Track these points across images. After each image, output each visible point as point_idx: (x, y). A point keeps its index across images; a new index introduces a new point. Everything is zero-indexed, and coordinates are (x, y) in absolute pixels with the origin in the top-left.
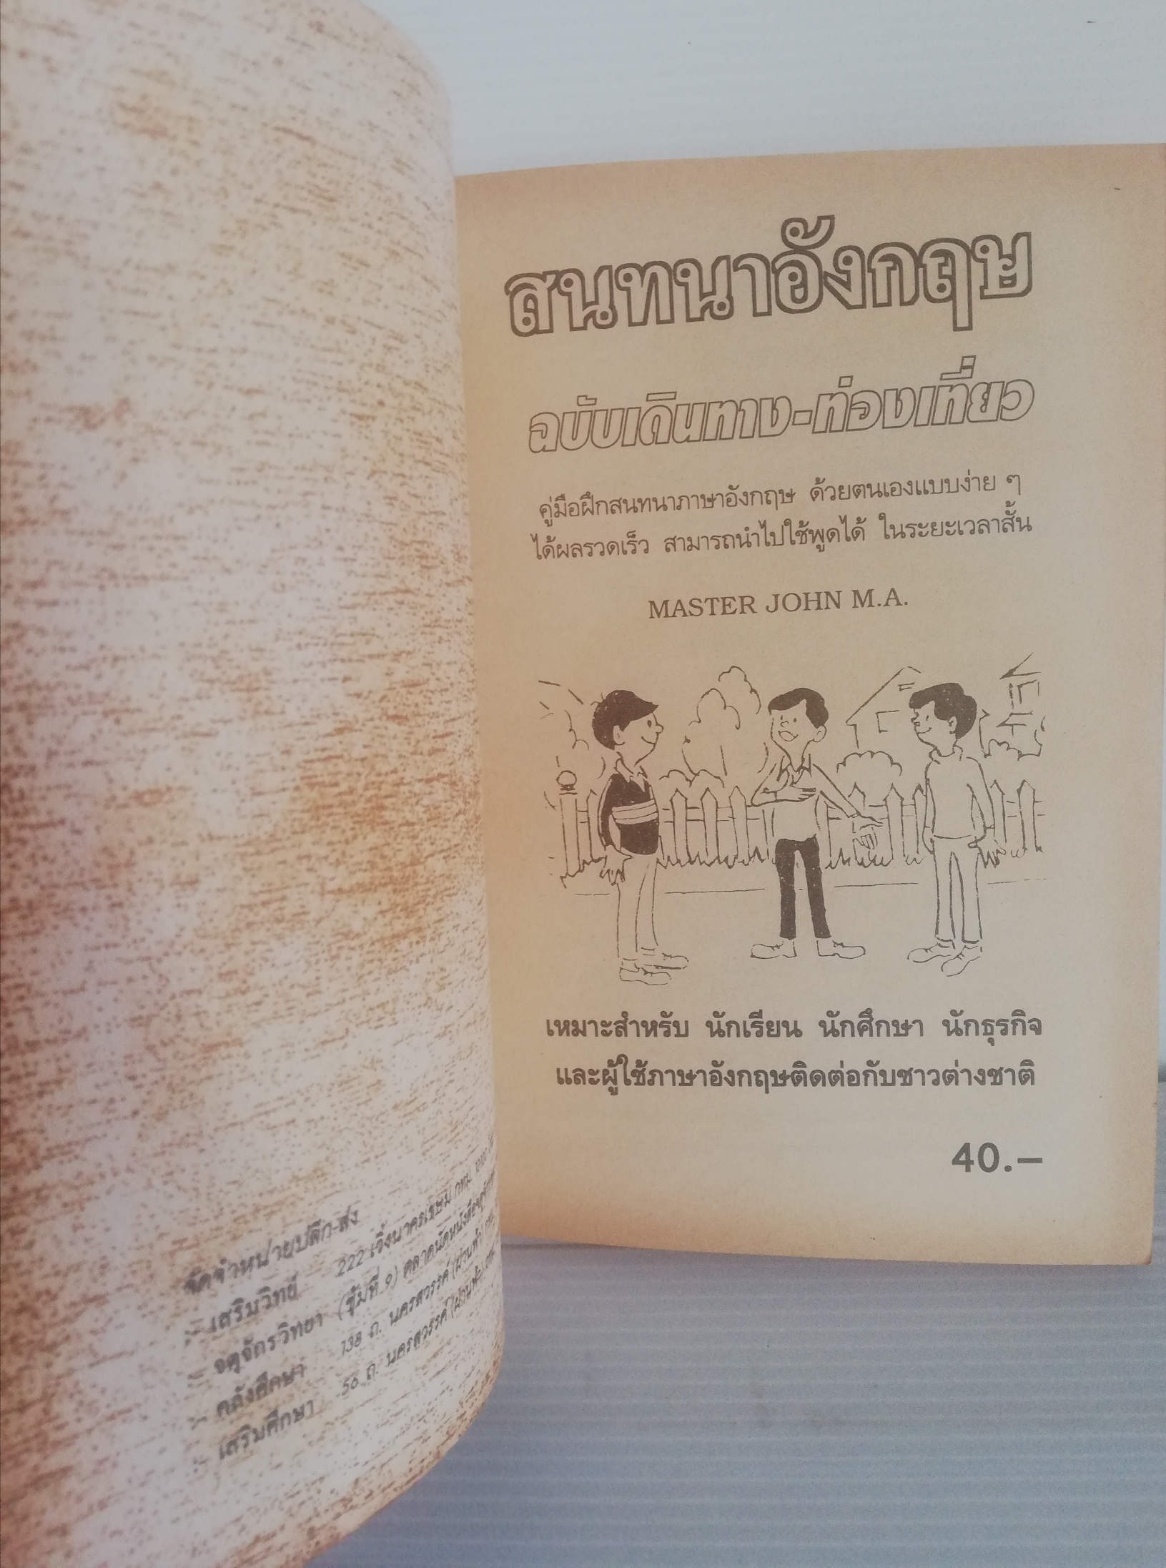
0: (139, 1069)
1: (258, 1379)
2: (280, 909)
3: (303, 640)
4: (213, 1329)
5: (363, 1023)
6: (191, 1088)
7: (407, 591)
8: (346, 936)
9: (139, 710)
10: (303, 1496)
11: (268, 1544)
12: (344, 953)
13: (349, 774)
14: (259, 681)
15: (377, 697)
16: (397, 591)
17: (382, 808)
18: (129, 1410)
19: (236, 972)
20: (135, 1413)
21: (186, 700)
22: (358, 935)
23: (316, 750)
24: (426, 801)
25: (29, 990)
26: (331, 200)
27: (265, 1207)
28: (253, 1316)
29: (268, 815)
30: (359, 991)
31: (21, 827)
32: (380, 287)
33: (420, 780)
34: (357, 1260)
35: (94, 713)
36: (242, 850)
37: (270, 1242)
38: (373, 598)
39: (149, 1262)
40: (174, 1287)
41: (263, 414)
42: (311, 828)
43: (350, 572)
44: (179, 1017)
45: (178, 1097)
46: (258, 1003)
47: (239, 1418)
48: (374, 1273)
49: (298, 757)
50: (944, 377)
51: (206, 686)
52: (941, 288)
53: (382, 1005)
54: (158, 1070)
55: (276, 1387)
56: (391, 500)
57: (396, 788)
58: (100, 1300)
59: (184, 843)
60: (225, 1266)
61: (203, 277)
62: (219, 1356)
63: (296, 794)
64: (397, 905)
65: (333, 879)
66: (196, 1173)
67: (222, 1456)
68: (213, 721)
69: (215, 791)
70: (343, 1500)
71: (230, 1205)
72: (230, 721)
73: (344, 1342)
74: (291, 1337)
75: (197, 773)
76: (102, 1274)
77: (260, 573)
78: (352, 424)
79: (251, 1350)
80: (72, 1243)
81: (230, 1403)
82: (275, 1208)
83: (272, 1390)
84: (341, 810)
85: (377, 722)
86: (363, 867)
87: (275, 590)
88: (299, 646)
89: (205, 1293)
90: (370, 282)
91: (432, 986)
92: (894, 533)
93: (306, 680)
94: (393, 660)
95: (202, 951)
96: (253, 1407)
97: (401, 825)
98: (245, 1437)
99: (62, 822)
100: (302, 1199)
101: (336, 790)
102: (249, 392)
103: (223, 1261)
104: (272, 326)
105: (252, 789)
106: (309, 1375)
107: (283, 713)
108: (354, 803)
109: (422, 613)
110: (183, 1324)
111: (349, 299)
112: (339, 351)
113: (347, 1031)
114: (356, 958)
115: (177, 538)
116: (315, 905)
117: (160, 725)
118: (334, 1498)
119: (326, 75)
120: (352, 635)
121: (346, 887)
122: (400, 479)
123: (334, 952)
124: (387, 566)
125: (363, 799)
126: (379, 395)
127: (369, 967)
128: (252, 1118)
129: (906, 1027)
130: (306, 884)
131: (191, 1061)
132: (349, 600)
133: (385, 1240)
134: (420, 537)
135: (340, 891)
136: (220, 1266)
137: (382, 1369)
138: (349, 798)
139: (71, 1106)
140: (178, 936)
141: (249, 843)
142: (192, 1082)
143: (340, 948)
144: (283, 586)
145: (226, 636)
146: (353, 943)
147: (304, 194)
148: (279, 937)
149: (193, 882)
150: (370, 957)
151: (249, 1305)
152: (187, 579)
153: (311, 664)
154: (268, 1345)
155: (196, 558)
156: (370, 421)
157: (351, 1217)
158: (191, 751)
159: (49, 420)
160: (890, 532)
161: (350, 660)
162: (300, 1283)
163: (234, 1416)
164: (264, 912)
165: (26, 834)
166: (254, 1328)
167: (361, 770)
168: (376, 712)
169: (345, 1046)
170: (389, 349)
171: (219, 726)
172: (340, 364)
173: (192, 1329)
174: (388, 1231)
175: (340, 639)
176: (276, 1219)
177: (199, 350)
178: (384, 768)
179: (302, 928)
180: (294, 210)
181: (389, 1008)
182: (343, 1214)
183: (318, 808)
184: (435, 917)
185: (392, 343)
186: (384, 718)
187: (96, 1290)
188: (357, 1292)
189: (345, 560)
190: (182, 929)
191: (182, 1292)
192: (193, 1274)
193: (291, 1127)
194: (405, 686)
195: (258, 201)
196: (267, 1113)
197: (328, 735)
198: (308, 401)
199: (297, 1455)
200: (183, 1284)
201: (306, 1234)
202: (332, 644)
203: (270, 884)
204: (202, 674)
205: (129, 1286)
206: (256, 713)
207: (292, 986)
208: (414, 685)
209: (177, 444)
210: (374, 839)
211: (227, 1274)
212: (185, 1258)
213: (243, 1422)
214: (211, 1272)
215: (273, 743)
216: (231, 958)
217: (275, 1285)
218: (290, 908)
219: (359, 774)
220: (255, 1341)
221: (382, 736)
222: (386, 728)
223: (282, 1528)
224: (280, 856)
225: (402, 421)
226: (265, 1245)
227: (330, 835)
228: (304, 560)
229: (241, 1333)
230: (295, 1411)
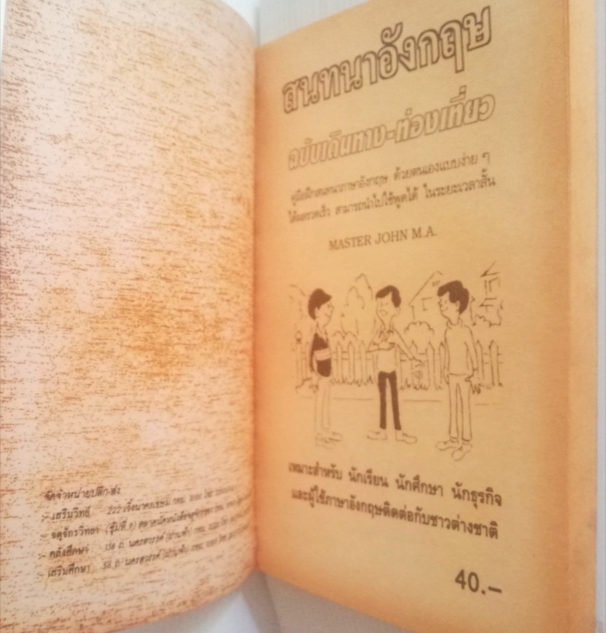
0: (40, 400)
1: (68, 547)
2: (103, 347)
3: (127, 238)
4: (53, 518)
5: (133, 406)
6: (59, 413)
7: (178, 225)
8: (130, 366)
9: (60, 255)
10: (79, 608)
11: (62, 624)
12: (128, 373)
13: (139, 298)
14: (106, 252)
15: (157, 268)
16: (172, 225)
17: (153, 316)
18: (16, 542)
19: (82, 369)
20: (18, 544)
21: (77, 254)
22: (135, 368)
23: (126, 285)
24: (177, 319)
25: (6, 358)
26: (160, 60)
27: (81, 473)
28: (70, 518)
29: (103, 307)
30: (133, 392)
31: (12, 294)
32: (179, 96)
33: (175, 309)
34: (117, 510)
35: (43, 253)
36: (91, 319)
37: (81, 488)
38: (160, 226)
39: (33, 481)
40: (41, 495)
41: (121, 145)
42: (120, 317)
43: (150, 213)
44: (58, 383)
45: (53, 416)
46: (89, 385)
47: (59, 561)
48: (124, 519)
49: (118, 286)
50: (453, 100)
51: (85, 250)
52: (449, 50)
53: (143, 402)
54: (47, 402)
55: (75, 553)
56: (174, 186)
57: (161, 310)
58: (12, 491)
59: (69, 312)
60: (62, 493)
61: (104, 89)
62: (53, 531)
63: (115, 301)
64: (156, 360)
65: (126, 341)
66: (56, 449)
67: (49, 576)
68: (87, 265)
69: (84, 293)
70: (97, 618)
71: (67, 467)
72: (93, 266)
73: (106, 545)
74: (84, 533)
75: (78, 284)
76: (15, 481)
77: (112, 208)
78: (159, 151)
79: (67, 533)
80: (5, 465)
81: (56, 553)
82: (85, 474)
83: (73, 554)
84: (134, 312)
85: (155, 279)
86: (142, 339)
87: (117, 216)
88: (124, 240)
89: (52, 502)
90: (174, 93)
91: (171, 403)
92: (431, 194)
93: (125, 255)
94: (167, 254)
95: (71, 357)
96: (65, 558)
97: (162, 326)
98: (59, 570)
99: (27, 294)
100: (97, 474)
101: (133, 303)
102: (117, 135)
103: (61, 490)
104: (129, 109)
105: (98, 295)
106: (90, 554)
107: (114, 266)
108: (140, 311)
109: (185, 236)
110: (42, 512)
111: (163, 100)
112: (156, 121)
113: (125, 408)
114: (133, 378)
115: (82, 190)
116: (118, 350)
117: (66, 263)
118: (93, 615)
119: (164, 9)
120: (148, 240)
121: (133, 345)
122: (180, 177)
123: (124, 372)
124: (169, 213)
125: (144, 310)
126: (173, 141)
127: (138, 383)
128: (80, 433)
129: (435, 489)
130: (115, 340)
131: (60, 402)
132: (148, 225)
133: (131, 507)
134: (188, 203)
135: (129, 347)
136: (60, 492)
137: (123, 565)
138: (138, 308)
139: (13, 409)
140: (62, 349)
141: (94, 317)
142: (59, 411)
143: (127, 371)
144: (121, 215)
145: (96, 232)
146: (133, 371)
147: (148, 57)
148: (101, 359)
149: (71, 329)
150: (139, 379)
151: (69, 513)
152: (83, 206)
153: (128, 248)
154: (74, 533)
155: (88, 198)
156: (167, 151)
157: (117, 490)
158: (77, 275)
159: (42, 139)
160: (428, 194)
161: (146, 250)
162: (91, 510)
163: (56, 559)
164: (96, 347)
165: (13, 297)
166: (69, 523)
167: (145, 297)
168: (155, 274)
169: (123, 414)
170: (180, 121)
171: (88, 267)
172: (156, 126)
173: (45, 515)
174: (134, 503)
175: (142, 241)
176: (85, 479)
177: (99, 117)
178: (156, 299)
179: (111, 358)
180: (143, 64)
181: (147, 404)
182: (113, 487)
183: (123, 309)
184: (177, 372)
185: (183, 119)
186: (159, 278)
187: (12, 487)
188: (115, 525)
189: (149, 208)
190: (64, 347)
191: (44, 498)
192: (49, 492)
193: (96, 441)
194: (172, 266)
195: (129, 60)
196: (87, 432)
197: (132, 279)
198: (140, 141)
199: (80, 588)
200: (44, 495)
201: (97, 490)
202: (139, 242)
203: (101, 336)
204: (85, 245)
205: (23, 489)
206: (103, 265)
207: (104, 381)
208: (177, 267)
209: (87, 153)
210: (149, 328)
211: (62, 496)
212: (47, 484)
213: (60, 564)
214: (56, 493)
215: (109, 278)
216: (81, 363)
217: (81, 508)
218: (107, 348)
219: (144, 299)
220: (69, 530)
221: (157, 285)
222: (160, 282)
223: (69, 619)
224: (105, 325)
225: (184, 152)
226: (79, 489)
227: (127, 322)
228: (131, 205)
229: (64, 524)
230: (82, 567)
